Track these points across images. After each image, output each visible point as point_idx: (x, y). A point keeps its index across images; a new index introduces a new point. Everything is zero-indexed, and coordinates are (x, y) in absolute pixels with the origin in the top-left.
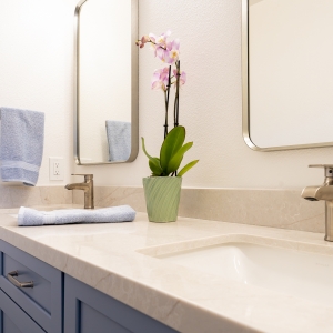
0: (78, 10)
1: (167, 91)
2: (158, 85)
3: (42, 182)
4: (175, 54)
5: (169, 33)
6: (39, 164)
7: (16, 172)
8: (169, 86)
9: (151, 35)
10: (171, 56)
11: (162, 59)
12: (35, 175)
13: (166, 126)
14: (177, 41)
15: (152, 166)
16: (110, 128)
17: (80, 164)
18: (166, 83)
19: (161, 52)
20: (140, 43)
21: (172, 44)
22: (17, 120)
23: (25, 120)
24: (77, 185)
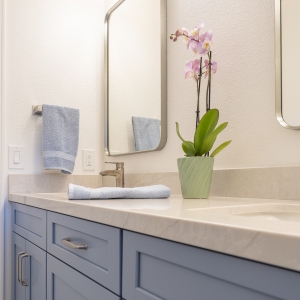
0: (107, 18)
1: (199, 80)
2: (191, 75)
3: (77, 171)
4: (207, 45)
5: (202, 25)
6: (75, 154)
7: (56, 161)
8: (200, 75)
9: (184, 29)
10: (203, 47)
11: (195, 50)
12: (72, 164)
13: (198, 112)
14: (210, 32)
15: (185, 148)
16: (136, 123)
17: (109, 155)
18: (198, 73)
19: (193, 45)
20: (174, 37)
21: (205, 36)
22: (57, 116)
23: (64, 116)
24: (110, 172)
